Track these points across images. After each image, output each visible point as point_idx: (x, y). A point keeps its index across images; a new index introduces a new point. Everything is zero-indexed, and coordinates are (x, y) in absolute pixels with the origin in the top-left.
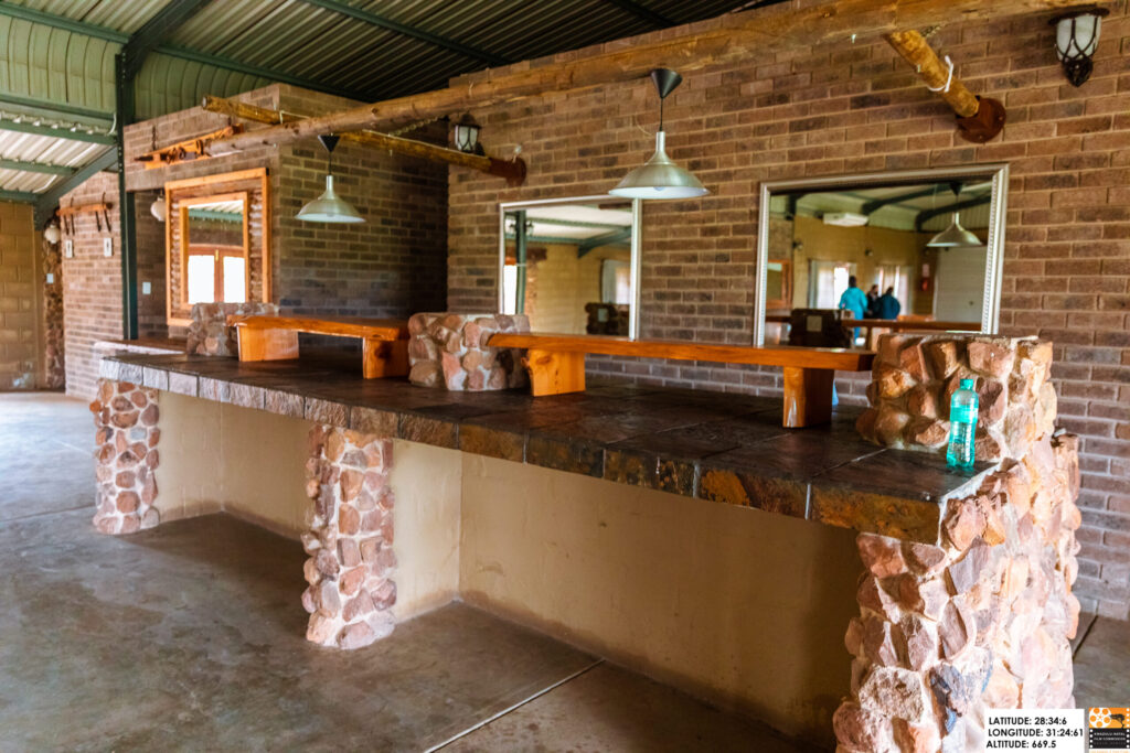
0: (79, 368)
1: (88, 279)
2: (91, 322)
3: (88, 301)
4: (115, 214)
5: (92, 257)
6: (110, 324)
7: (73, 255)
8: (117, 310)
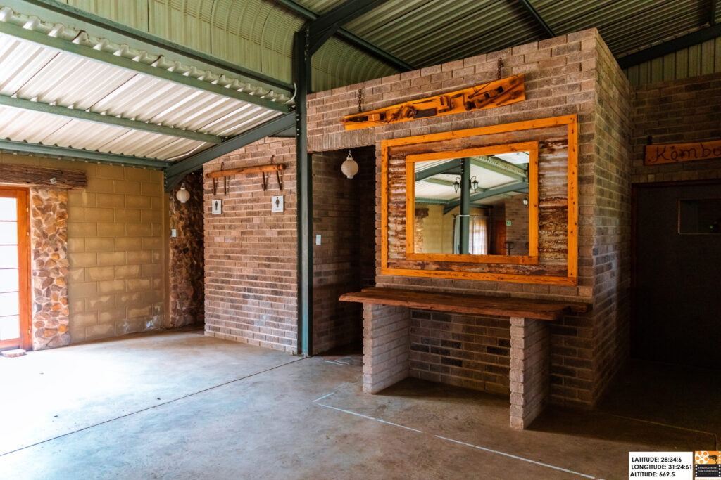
0: (226, 312)
1: (243, 233)
2: (248, 271)
3: (245, 252)
4: (291, 173)
5: (249, 214)
6: (276, 273)
7: (222, 212)
8: (289, 260)
